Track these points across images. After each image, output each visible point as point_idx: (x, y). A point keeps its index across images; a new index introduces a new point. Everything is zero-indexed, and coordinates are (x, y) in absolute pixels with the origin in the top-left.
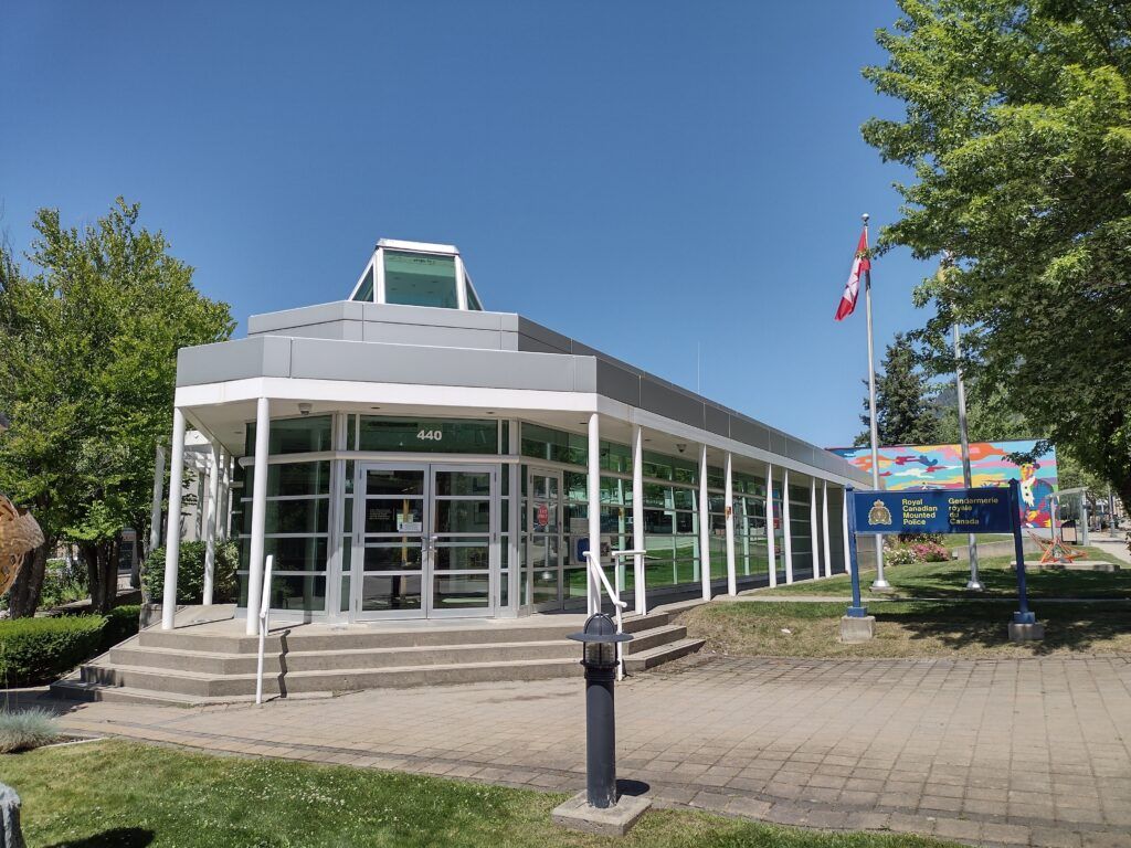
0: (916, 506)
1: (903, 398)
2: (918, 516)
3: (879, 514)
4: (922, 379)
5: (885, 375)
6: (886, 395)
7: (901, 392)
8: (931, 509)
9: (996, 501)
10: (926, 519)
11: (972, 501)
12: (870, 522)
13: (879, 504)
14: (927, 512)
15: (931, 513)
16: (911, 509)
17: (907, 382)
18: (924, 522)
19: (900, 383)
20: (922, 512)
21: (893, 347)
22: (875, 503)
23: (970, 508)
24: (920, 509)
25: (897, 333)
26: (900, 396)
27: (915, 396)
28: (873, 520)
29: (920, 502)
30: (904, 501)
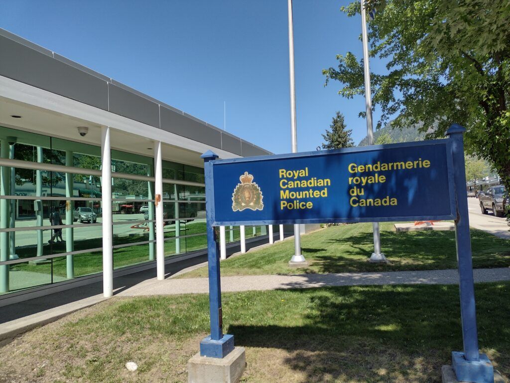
0: (300, 179)
1: (340, 142)
2: (302, 195)
3: (247, 194)
4: (349, 133)
5: (332, 132)
6: (332, 142)
7: (339, 140)
8: (321, 183)
9: (426, 164)
10: (313, 200)
11: (386, 167)
12: (235, 208)
13: (247, 178)
14: (314, 189)
15: (320, 189)
16: (291, 185)
17: (342, 135)
18: (310, 205)
19: (339, 135)
20: (307, 189)
21: (335, 118)
22: (242, 177)
23: (382, 179)
24: (304, 184)
25: (338, 111)
26: (339, 142)
27: (345, 142)
28: (238, 203)
29: (304, 173)
30: (282, 172)
